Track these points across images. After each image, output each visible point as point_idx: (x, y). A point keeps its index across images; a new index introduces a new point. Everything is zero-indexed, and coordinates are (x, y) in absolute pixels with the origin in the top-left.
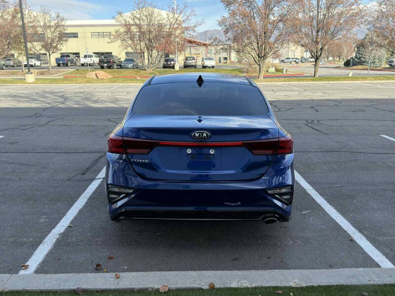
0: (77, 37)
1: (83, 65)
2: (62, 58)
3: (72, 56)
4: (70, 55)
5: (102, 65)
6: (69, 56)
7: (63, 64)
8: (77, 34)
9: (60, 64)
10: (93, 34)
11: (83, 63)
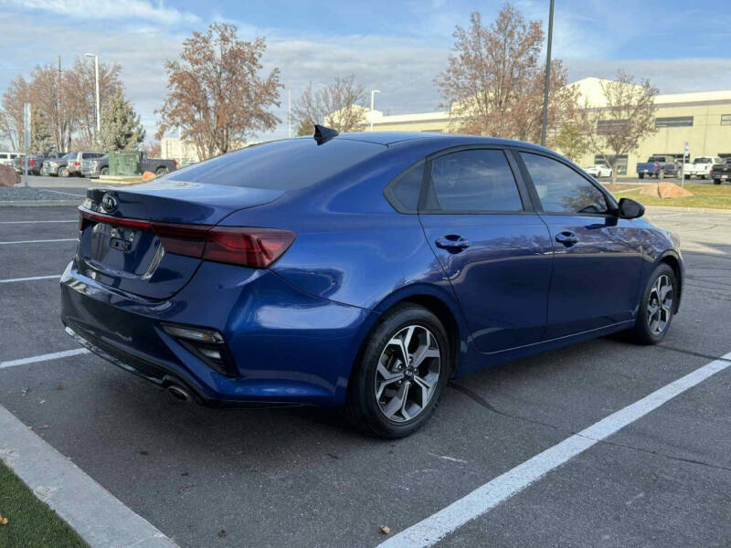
0: (691, 124)
1: (687, 177)
2: (651, 163)
3: (669, 161)
4: (666, 158)
5: (718, 177)
6: (663, 160)
7: (650, 174)
8: (692, 118)
9: (643, 174)
10: (724, 118)
11: (689, 173)
